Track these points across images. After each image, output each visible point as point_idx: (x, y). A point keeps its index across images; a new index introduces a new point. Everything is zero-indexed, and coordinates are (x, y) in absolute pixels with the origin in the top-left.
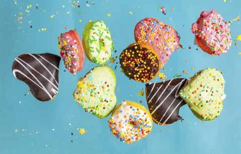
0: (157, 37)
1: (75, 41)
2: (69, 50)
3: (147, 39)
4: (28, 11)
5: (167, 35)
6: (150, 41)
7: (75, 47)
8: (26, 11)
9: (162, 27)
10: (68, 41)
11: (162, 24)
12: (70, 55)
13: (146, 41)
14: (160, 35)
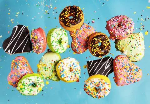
0: (83, 33)
1: (43, 38)
2: (38, 42)
3: (77, 34)
4: (17, 16)
5: (89, 32)
6: (79, 35)
7: (42, 42)
8: (16, 15)
9: (86, 27)
10: (39, 37)
11: (86, 25)
12: (38, 45)
13: (76, 35)
14: (85, 32)
